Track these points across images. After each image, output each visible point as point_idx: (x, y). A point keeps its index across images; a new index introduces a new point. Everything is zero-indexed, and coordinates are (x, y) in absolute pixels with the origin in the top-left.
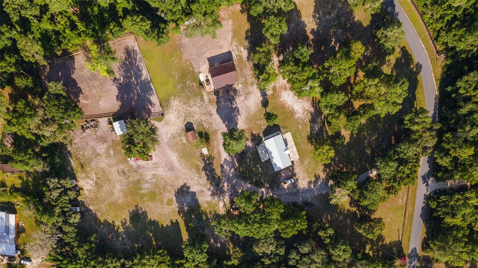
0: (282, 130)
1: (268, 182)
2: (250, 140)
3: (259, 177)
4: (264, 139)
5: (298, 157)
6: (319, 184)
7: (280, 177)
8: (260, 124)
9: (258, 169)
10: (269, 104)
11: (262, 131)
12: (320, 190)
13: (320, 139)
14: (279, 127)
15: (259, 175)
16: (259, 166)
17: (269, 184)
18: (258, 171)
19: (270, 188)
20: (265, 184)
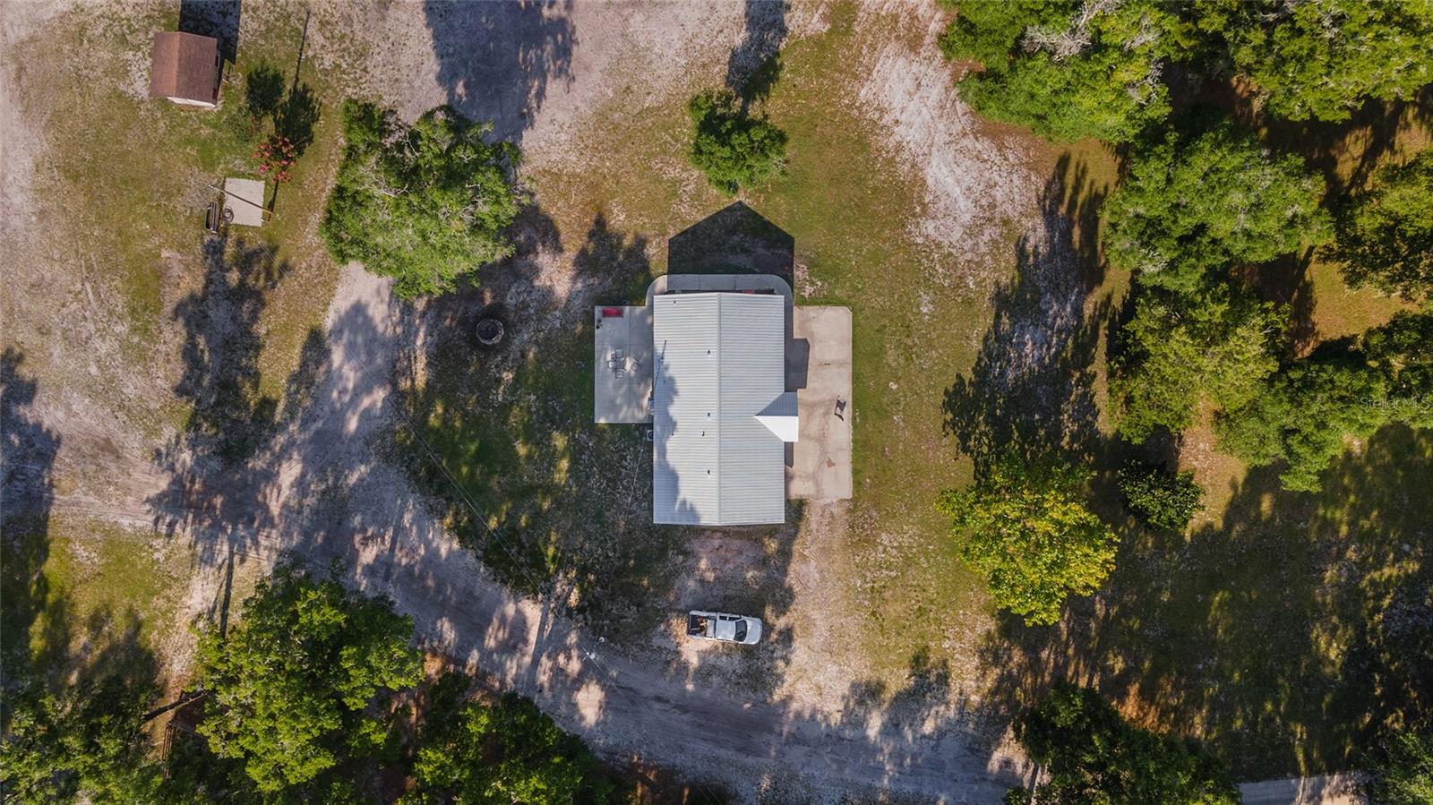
0: (800, 273)
1: (583, 571)
2: (571, 253)
3: (537, 514)
4: (661, 282)
5: (847, 492)
6: (928, 727)
7: (675, 573)
8: (676, 182)
9: (551, 458)
10: (775, 90)
11: (672, 233)
12: (916, 770)
13: (1028, 432)
14: (791, 249)
15: (538, 501)
16: (568, 441)
17: (586, 590)
18: (548, 470)
19: (585, 618)
20: (556, 572)
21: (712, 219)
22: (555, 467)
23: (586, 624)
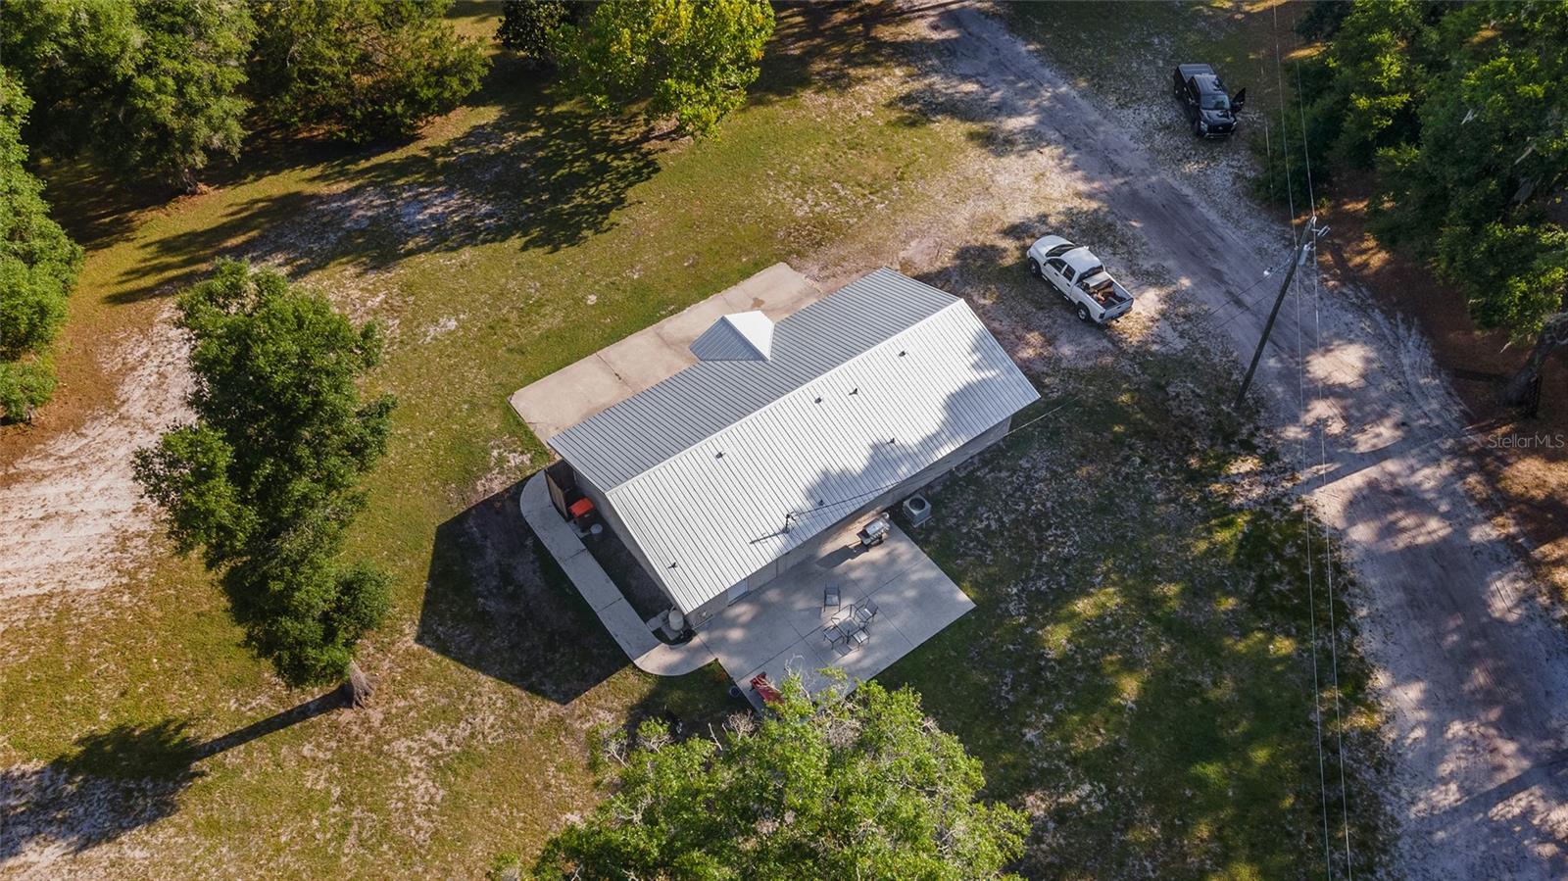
0: (496, 484)
4: (657, 660)
5: (781, 269)
11: (547, 709)
14: (460, 520)
15: (1175, 604)
16: (1043, 627)
17: (1216, 458)
18: (1116, 625)
19: (1252, 435)
20: (1240, 509)
21: (478, 663)
22: (1101, 618)
23: (1258, 429)
